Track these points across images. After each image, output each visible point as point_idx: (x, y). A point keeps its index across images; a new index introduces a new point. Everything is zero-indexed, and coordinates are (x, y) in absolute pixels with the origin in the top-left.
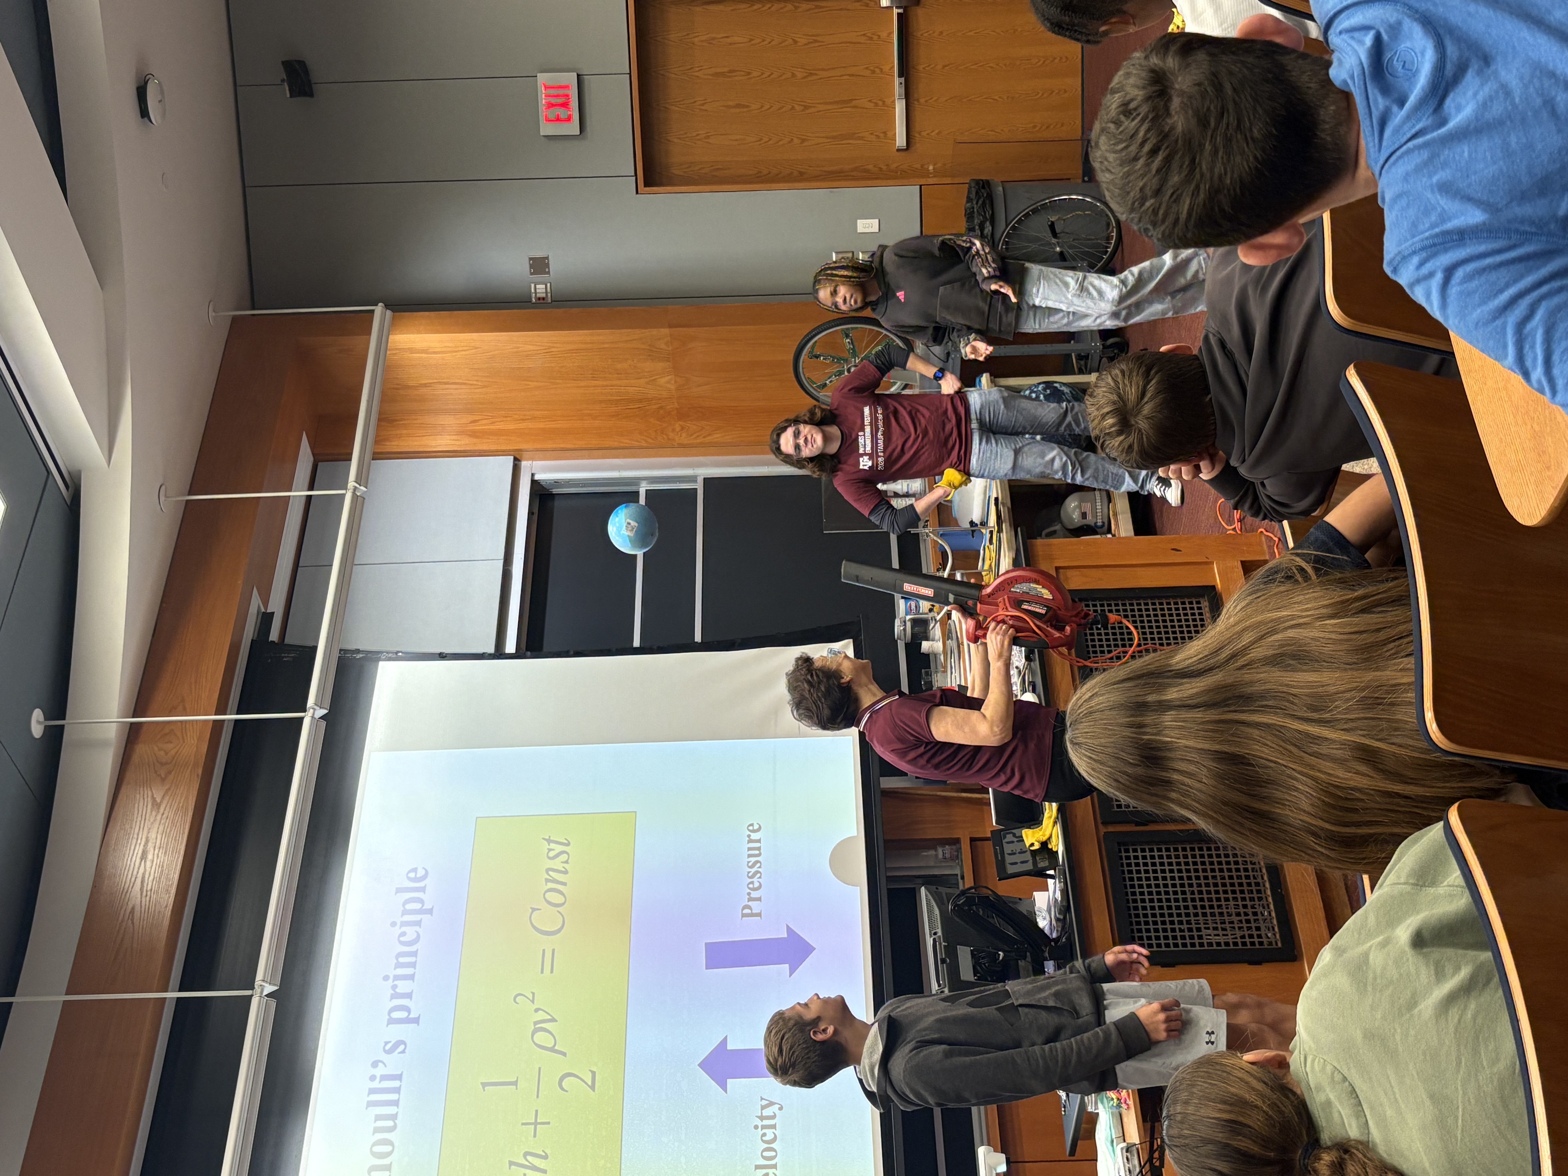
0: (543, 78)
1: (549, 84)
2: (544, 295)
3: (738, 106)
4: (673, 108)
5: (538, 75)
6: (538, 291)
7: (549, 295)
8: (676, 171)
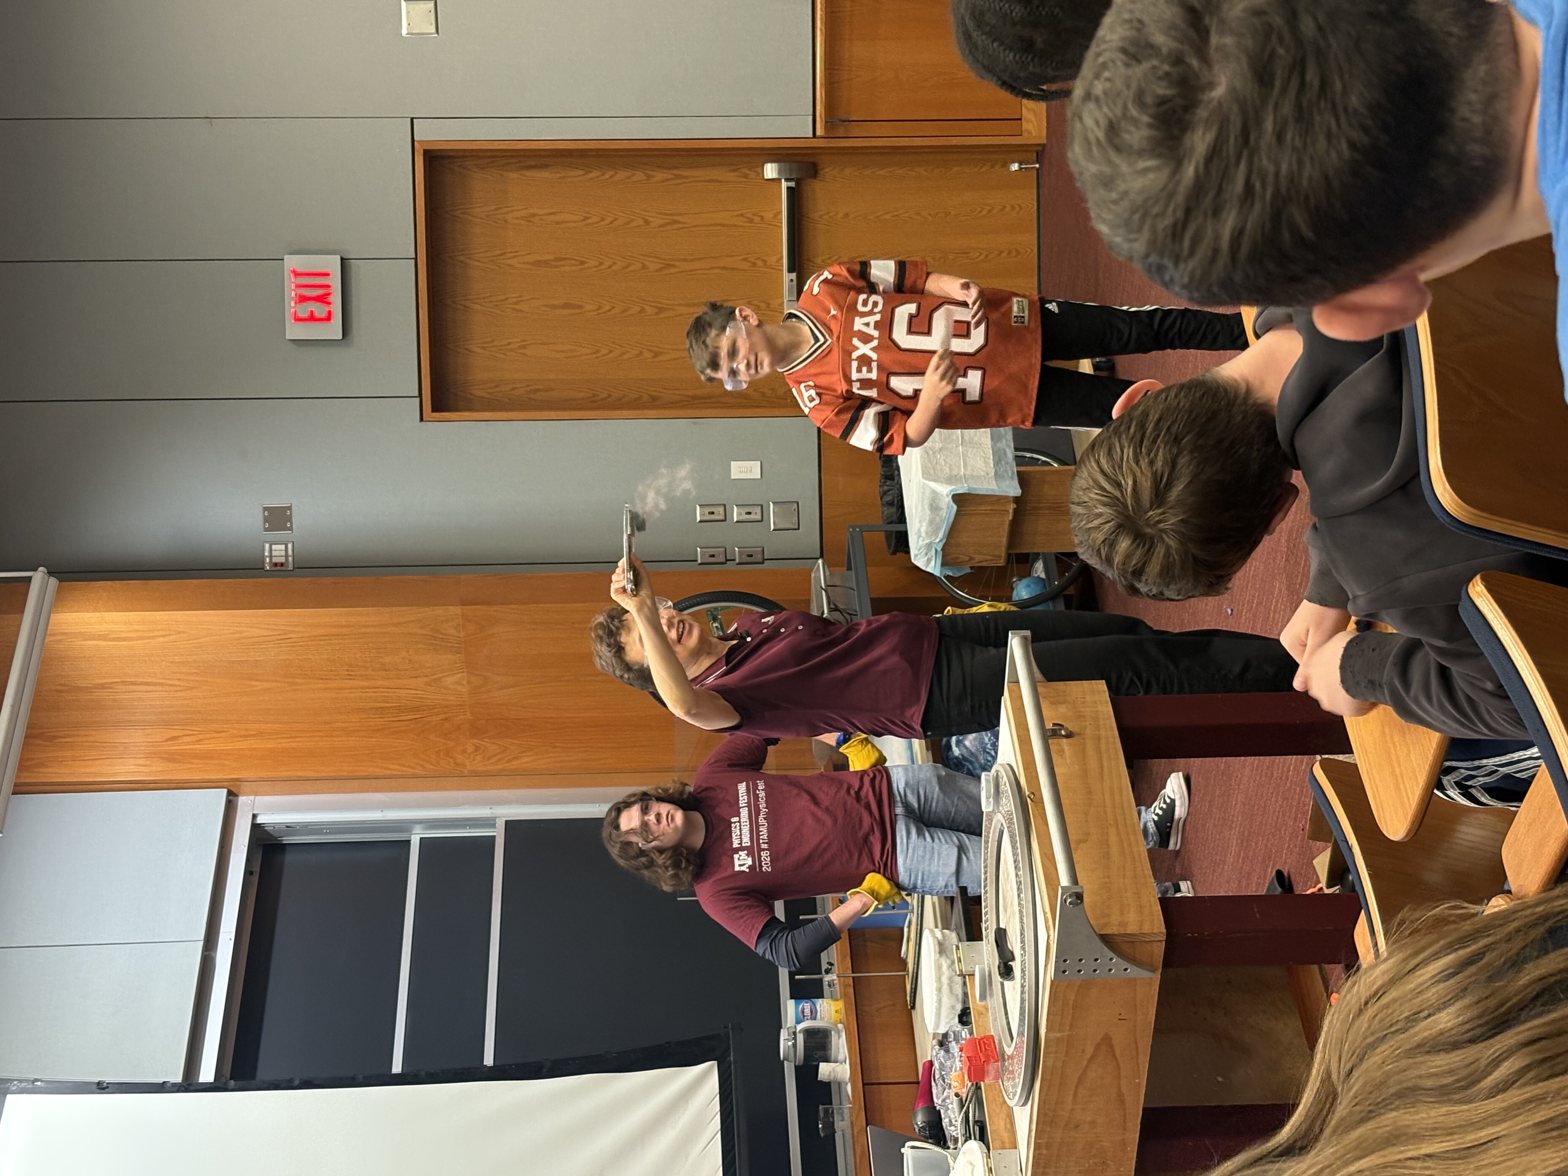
0: (293, 262)
1: (299, 269)
2: (283, 560)
3: (566, 306)
4: (477, 307)
5: (286, 257)
6: (274, 553)
7: (290, 559)
8: (478, 392)
